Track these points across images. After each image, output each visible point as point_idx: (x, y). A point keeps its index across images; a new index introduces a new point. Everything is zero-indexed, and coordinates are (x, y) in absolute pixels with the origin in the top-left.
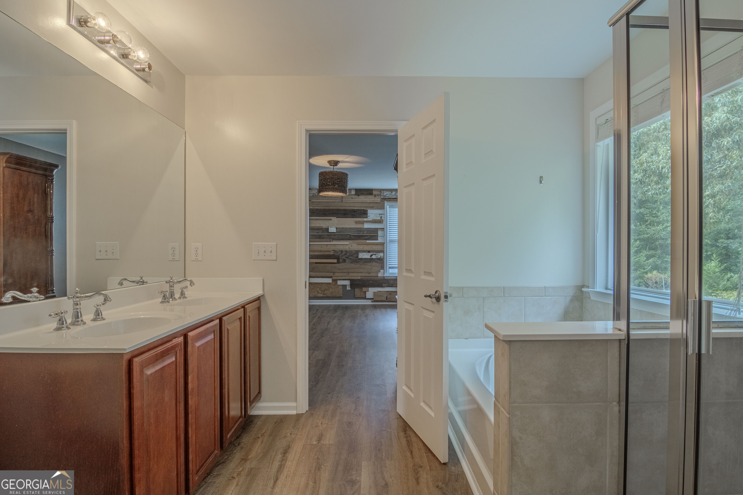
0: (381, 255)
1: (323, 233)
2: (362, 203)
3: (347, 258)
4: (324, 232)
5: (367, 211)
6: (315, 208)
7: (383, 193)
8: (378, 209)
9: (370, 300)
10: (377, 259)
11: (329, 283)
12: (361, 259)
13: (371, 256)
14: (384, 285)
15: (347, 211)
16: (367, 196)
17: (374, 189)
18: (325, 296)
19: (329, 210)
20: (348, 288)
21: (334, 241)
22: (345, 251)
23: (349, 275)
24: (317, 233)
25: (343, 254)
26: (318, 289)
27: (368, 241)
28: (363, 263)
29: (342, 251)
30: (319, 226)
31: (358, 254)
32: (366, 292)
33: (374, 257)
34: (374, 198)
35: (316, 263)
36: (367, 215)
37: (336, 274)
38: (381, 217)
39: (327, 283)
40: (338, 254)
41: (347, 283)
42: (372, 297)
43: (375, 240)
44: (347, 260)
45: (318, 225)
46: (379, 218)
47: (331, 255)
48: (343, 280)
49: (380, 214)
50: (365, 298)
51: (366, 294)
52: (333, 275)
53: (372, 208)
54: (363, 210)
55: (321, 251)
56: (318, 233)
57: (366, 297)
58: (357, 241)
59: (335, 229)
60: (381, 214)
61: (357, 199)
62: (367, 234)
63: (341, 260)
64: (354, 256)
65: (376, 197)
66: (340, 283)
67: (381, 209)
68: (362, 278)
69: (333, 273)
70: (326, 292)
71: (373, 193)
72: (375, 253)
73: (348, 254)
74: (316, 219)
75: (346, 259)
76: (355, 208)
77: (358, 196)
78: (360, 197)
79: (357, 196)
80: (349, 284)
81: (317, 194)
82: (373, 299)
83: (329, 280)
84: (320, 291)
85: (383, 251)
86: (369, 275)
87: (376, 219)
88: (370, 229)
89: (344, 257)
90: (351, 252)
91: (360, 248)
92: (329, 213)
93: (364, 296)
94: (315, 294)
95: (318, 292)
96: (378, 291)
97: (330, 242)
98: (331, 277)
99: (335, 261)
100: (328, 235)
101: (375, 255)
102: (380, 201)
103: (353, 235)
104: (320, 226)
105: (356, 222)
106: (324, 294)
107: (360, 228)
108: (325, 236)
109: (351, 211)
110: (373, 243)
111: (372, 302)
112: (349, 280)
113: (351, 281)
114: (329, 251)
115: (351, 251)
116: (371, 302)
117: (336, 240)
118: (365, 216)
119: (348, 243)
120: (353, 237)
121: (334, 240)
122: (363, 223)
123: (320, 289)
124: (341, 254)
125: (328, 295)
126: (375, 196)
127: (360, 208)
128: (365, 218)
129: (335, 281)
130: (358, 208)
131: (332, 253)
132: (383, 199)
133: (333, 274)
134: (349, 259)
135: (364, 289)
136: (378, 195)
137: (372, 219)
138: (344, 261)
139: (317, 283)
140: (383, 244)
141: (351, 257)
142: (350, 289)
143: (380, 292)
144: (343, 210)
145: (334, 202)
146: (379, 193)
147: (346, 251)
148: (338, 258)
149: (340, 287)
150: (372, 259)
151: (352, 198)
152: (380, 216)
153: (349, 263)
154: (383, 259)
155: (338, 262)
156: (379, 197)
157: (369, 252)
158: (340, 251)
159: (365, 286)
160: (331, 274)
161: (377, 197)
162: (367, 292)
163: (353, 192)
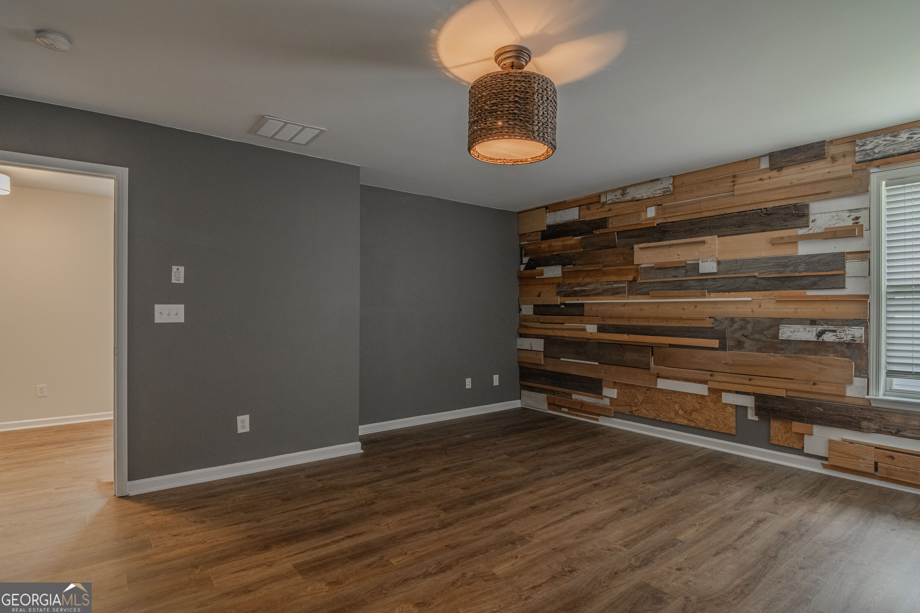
0: (858, 332)
1: (686, 276)
2: (792, 186)
3: (745, 336)
4: (689, 273)
5: (807, 206)
6: (670, 220)
7: (863, 145)
8: (843, 196)
9: (819, 462)
10: (839, 343)
11: (703, 397)
12: (788, 342)
13: (820, 334)
14: (865, 424)
15: (746, 215)
16: (805, 166)
17: (831, 142)
18: (693, 425)
19: (701, 220)
20: (751, 416)
21: (712, 294)
22: (740, 320)
23: (752, 382)
24: (674, 276)
25: (736, 326)
26: (677, 407)
27: (810, 293)
28: (795, 353)
29: (732, 320)
30: (678, 260)
31: (779, 329)
32: (802, 435)
33: (828, 337)
34: (831, 165)
35: (671, 346)
36: (805, 219)
37: (718, 377)
38: (857, 218)
39: (696, 395)
40: (723, 326)
41: (748, 402)
42: (823, 452)
43: (833, 288)
44: (748, 343)
45: (675, 258)
46: (850, 223)
47: (707, 328)
48: (737, 392)
49: (851, 211)
50: (800, 451)
51: (803, 439)
52: (709, 377)
53: (825, 195)
54: (795, 205)
55: (681, 319)
56: (677, 277)
57: (803, 448)
58: (776, 293)
59: (715, 265)
60: (857, 210)
61: (775, 180)
62: (806, 271)
63: (729, 343)
64: (765, 332)
65: (836, 163)
66: (728, 398)
67: (855, 193)
68: (790, 394)
69: (710, 373)
70: (695, 415)
71: (824, 154)
72: (832, 328)
73: (749, 327)
74: (670, 246)
75: (743, 339)
76: (770, 205)
77: (780, 169)
78: (785, 171)
79: (774, 173)
80: (754, 406)
81: (672, 189)
82: (826, 459)
83: (702, 390)
84: (681, 412)
85: (864, 322)
86: (815, 389)
87: (837, 225)
88: (816, 259)
89: (738, 335)
90: (757, 321)
91: (788, 310)
92: (700, 229)
93: (796, 446)
94: (670, 416)
95: (677, 413)
96: (844, 440)
97: (704, 296)
98: (705, 382)
99: (715, 343)
100: (699, 280)
101: (835, 331)
102: (851, 172)
103: (764, 276)
104: (680, 260)
105: (774, 243)
106: (689, 420)
107: (785, 257)
108: (691, 282)
109: (757, 213)
110: (827, 296)
111: (825, 466)
112: (754, 394)
113: (758, 397)
114: (702, 319)
115: (759, 321)
116: (821, 466)
117: (719, 292)
118: (801, 222)
119: (750, 299)
120: (764, 282)
121: (714, 292)
122: (794, 242)
123: (681, 408)
124: (731, 326)
125: (702, 425)
126: (834, 159)
127: (784, 203)
128: (801, 227)
129: (716, 392)
130: (777, 204)
131: (708, 324)
132: (862, 162)
133: (711, 375)
134: (752, 339)
135: (797, 427)
136: (844, 156)
137: (824, 227)
138: (739, 345)
139: (675, 392)
140: (863, 299)
141: (757, 336)
142: (756, 418)
143: (852, 445)
144: (735, 216)
145: (712, 199)
146: (846, 148)
147: (745, 320)
148: (722, 337)
149: (732, 410)
150: (824, 342)
151: (761, 179)
152: (852, 217)
153: (752, 351)
154: (865, 346)
155: (723, 347)
156: (848, 159)
157: (813, 322)
158: (726, 319)
159: (800, 419)
160: (706, 376)
161: (841, 161)
162: (806, 437)
163: (765, 164)
